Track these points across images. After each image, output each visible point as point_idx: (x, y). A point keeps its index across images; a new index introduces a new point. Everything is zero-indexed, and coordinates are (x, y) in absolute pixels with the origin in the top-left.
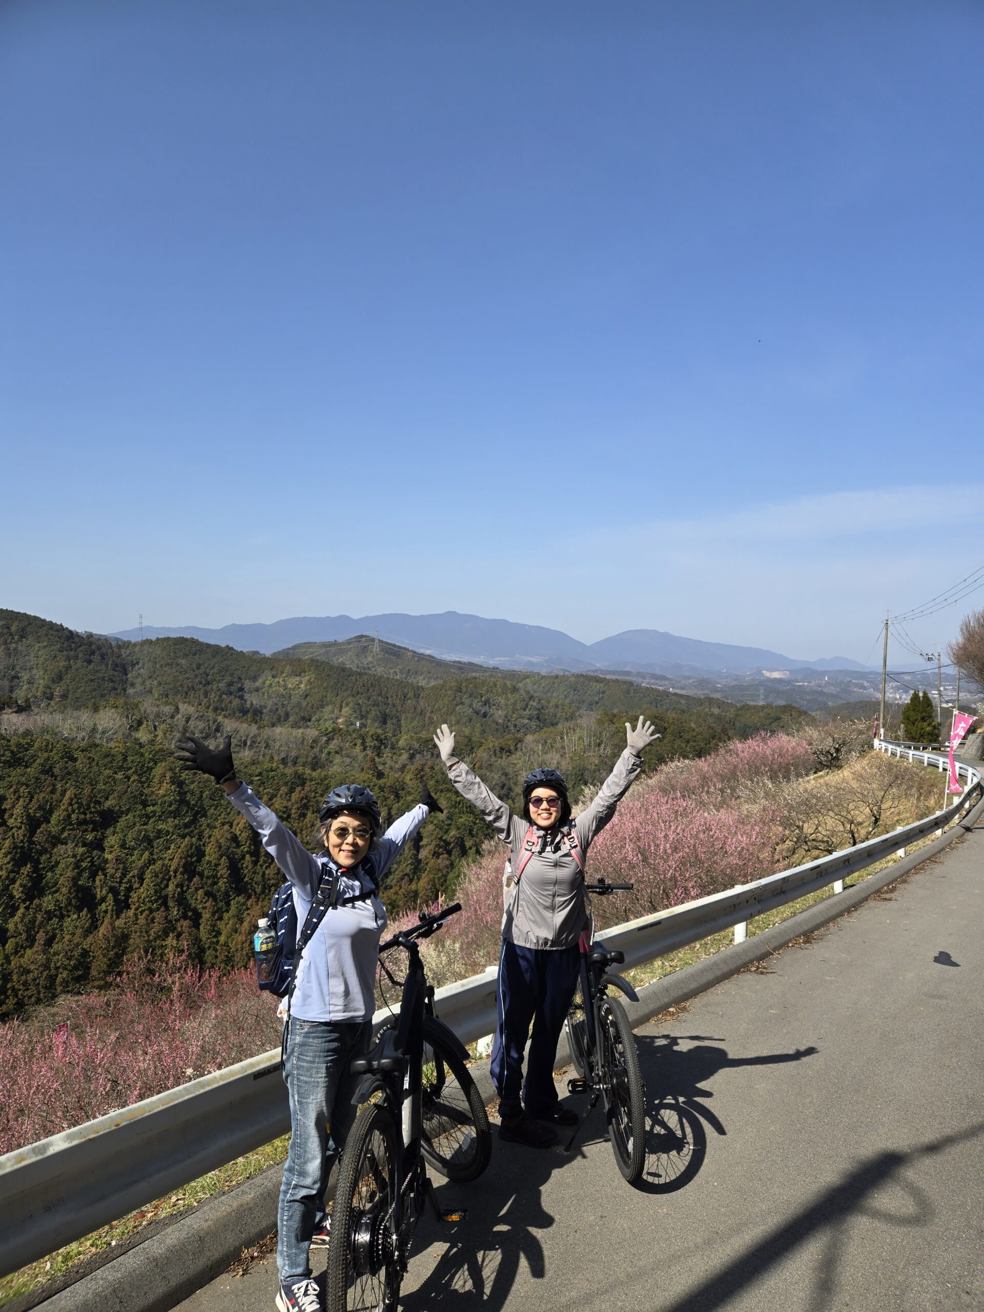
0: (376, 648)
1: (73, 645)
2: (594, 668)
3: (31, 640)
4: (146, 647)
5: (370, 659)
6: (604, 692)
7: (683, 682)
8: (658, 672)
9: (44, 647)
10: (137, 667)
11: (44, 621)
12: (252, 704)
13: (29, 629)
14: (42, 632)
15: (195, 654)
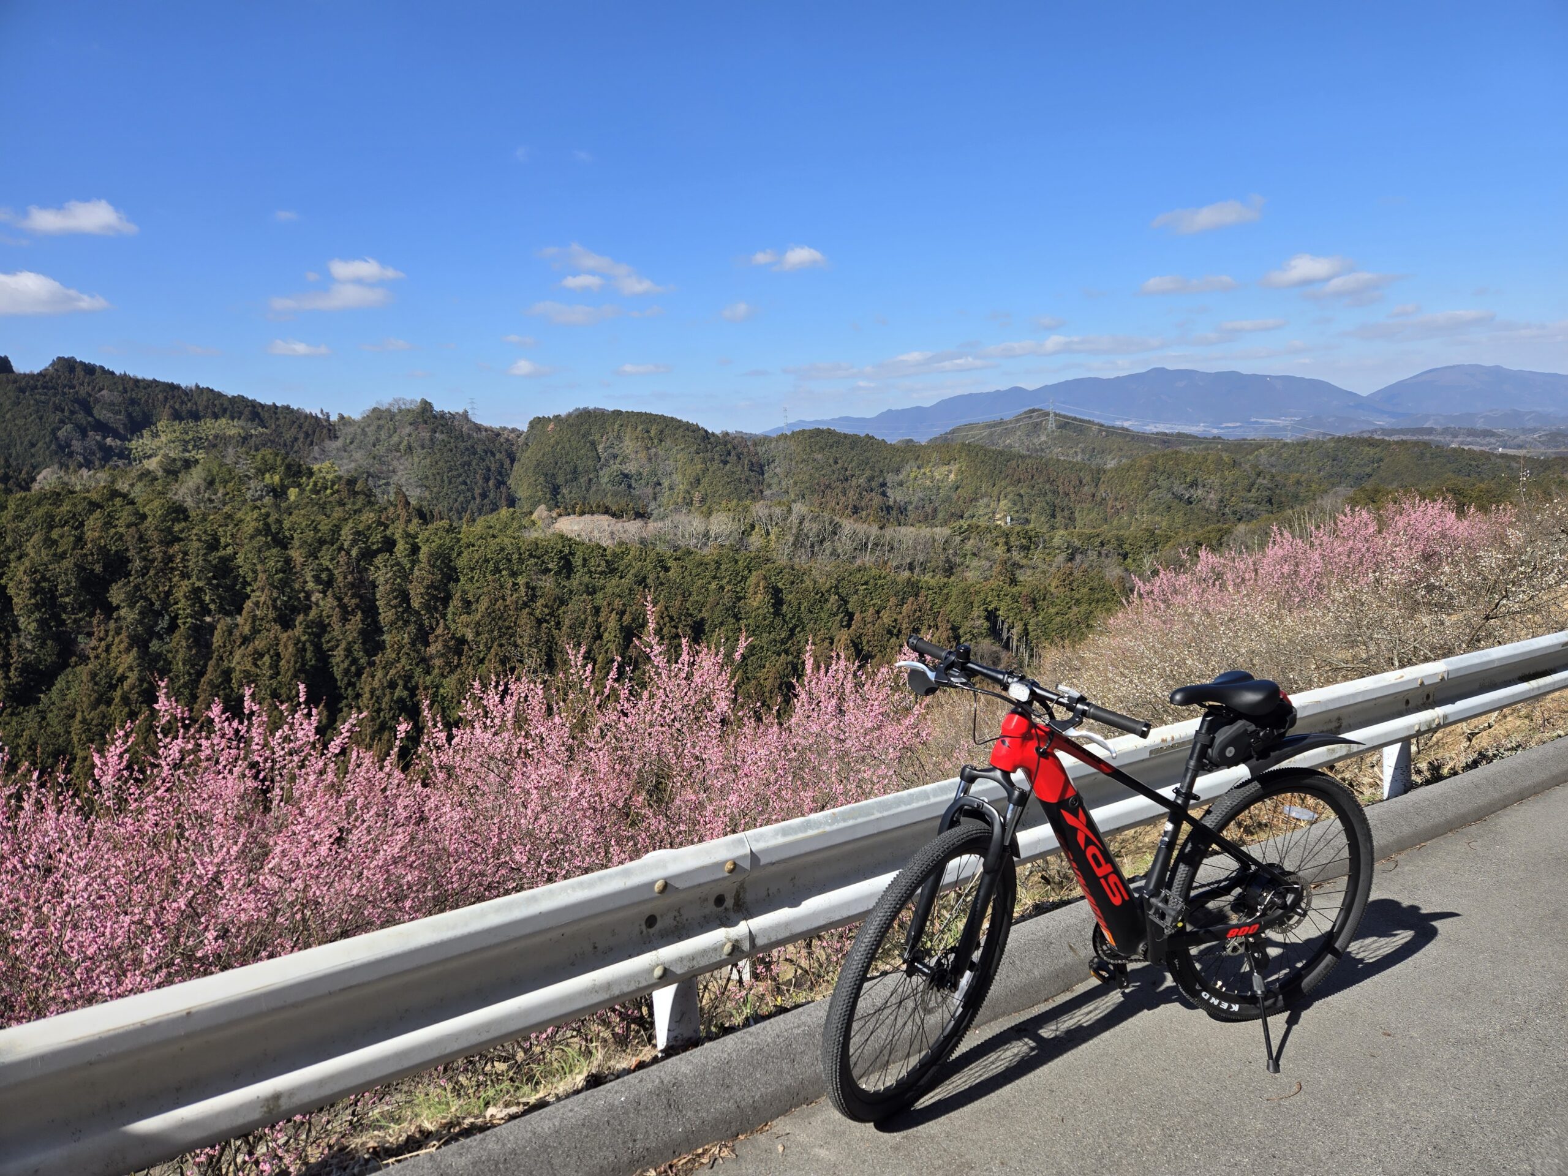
0: (1051, 425)
1: (709, 446)
2: (1371, 428)
3: (668, 442)
4: (781, 443)
5: (1043, 438)
6: (1381, 460)
7: (1522, 437)
8: (1480, 425)
9: (682, 450)
10: (772, 466)
11: (680, 421)
12: (895, 501)
13: (666, 432)
14: (680, 432)
15: (831, 446)
